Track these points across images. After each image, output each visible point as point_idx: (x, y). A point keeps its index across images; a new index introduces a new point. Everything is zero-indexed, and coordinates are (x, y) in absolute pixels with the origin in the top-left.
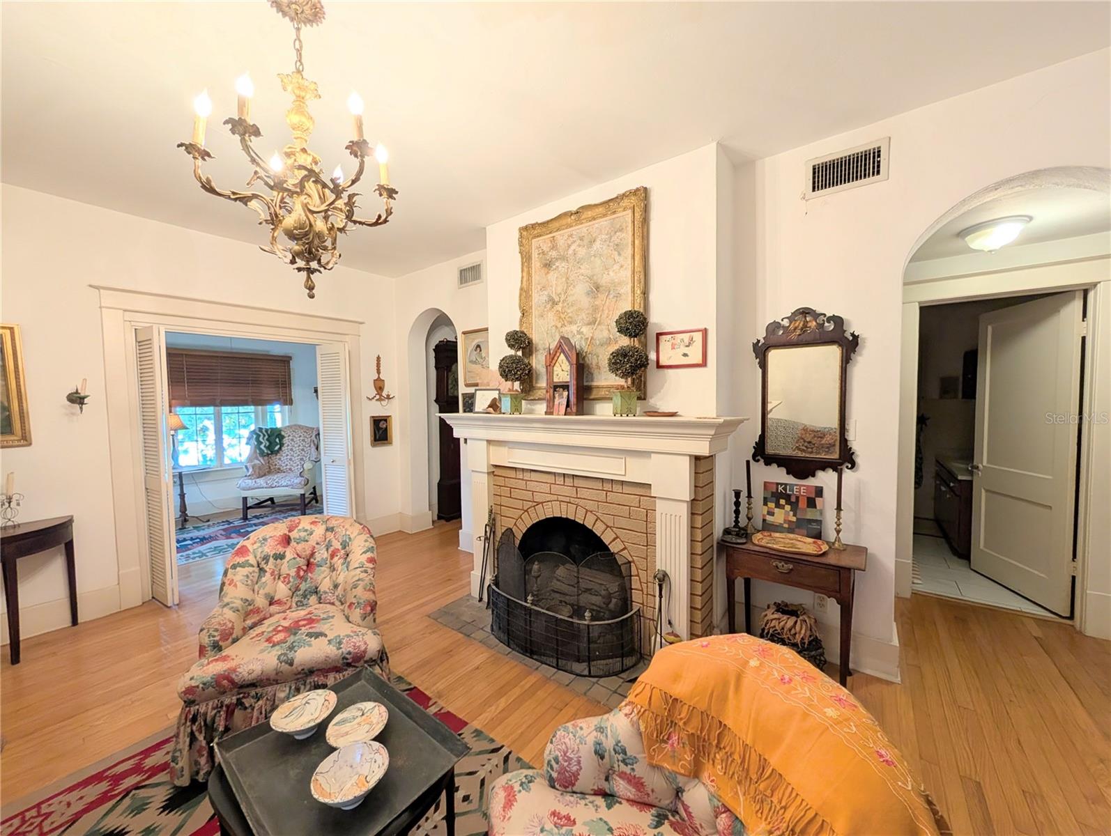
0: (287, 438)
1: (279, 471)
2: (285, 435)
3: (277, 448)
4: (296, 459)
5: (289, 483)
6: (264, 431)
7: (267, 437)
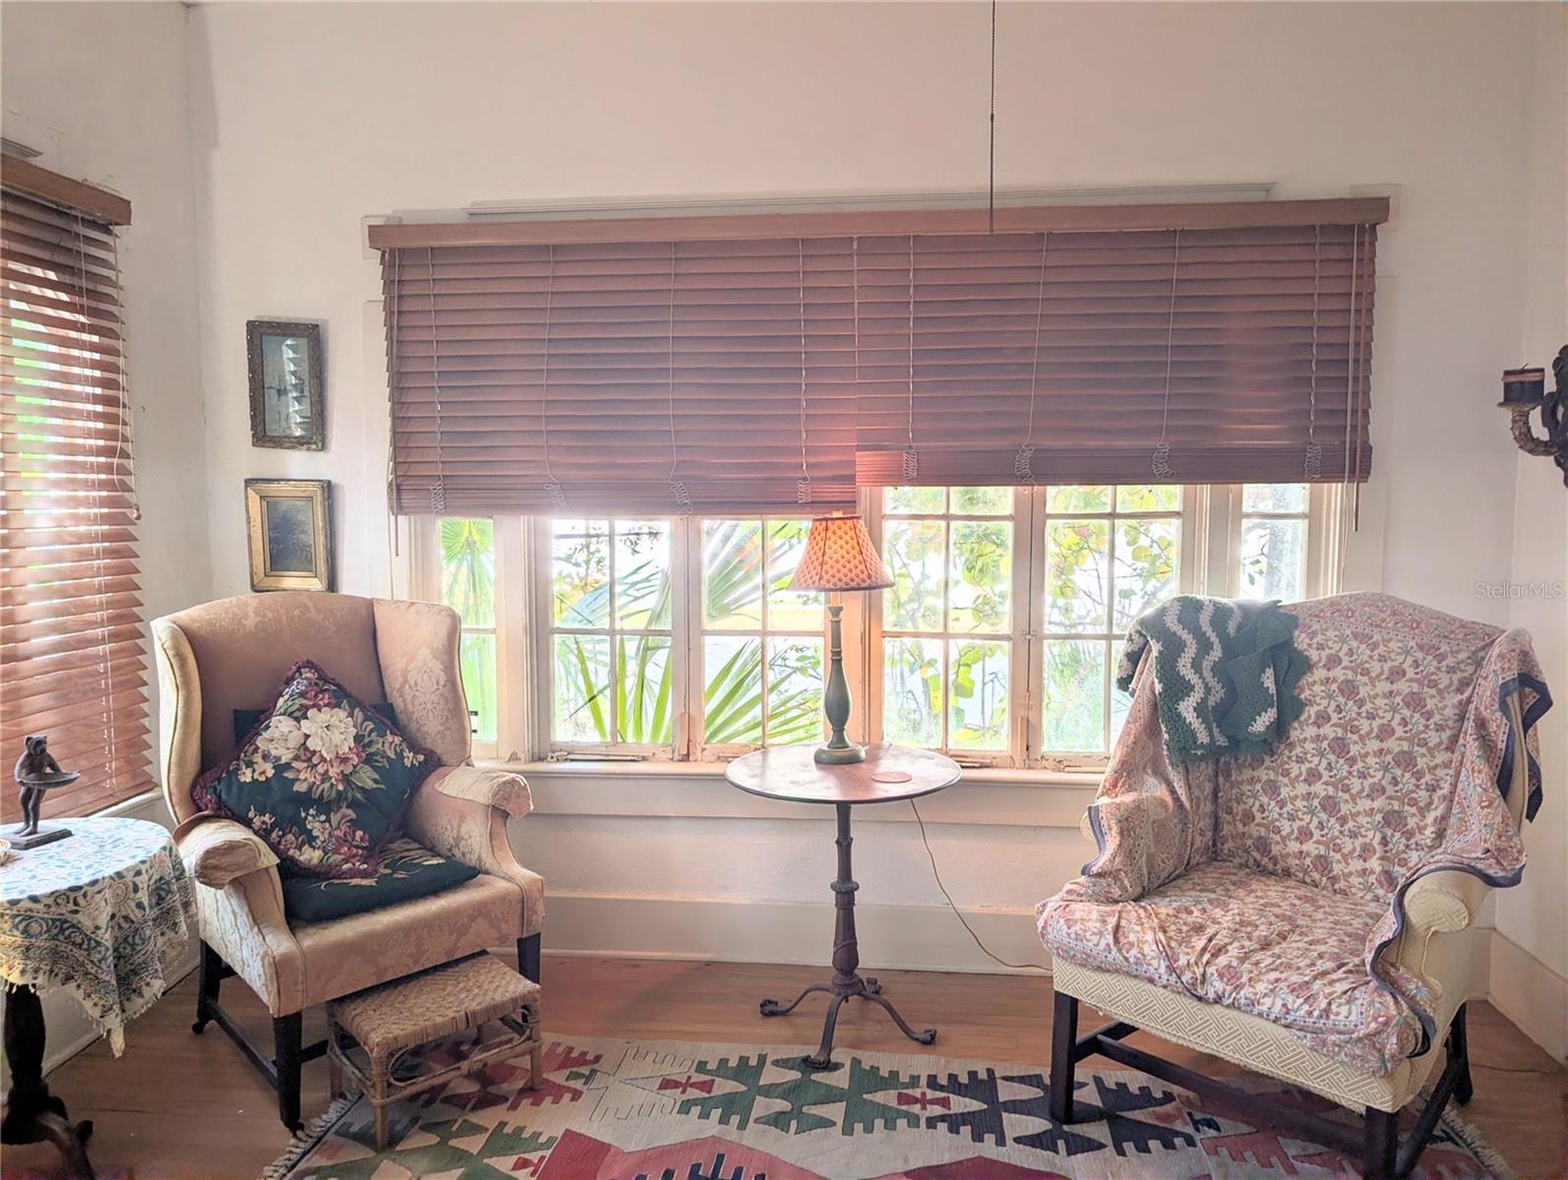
0: (1319, 674)
1: (1264, 865)
2: (1314, 655)
3: (1262, 723)
4: (1364, 811)
5: (1300, 1010)
6: (1204, 619)
7: (1216, 653)
